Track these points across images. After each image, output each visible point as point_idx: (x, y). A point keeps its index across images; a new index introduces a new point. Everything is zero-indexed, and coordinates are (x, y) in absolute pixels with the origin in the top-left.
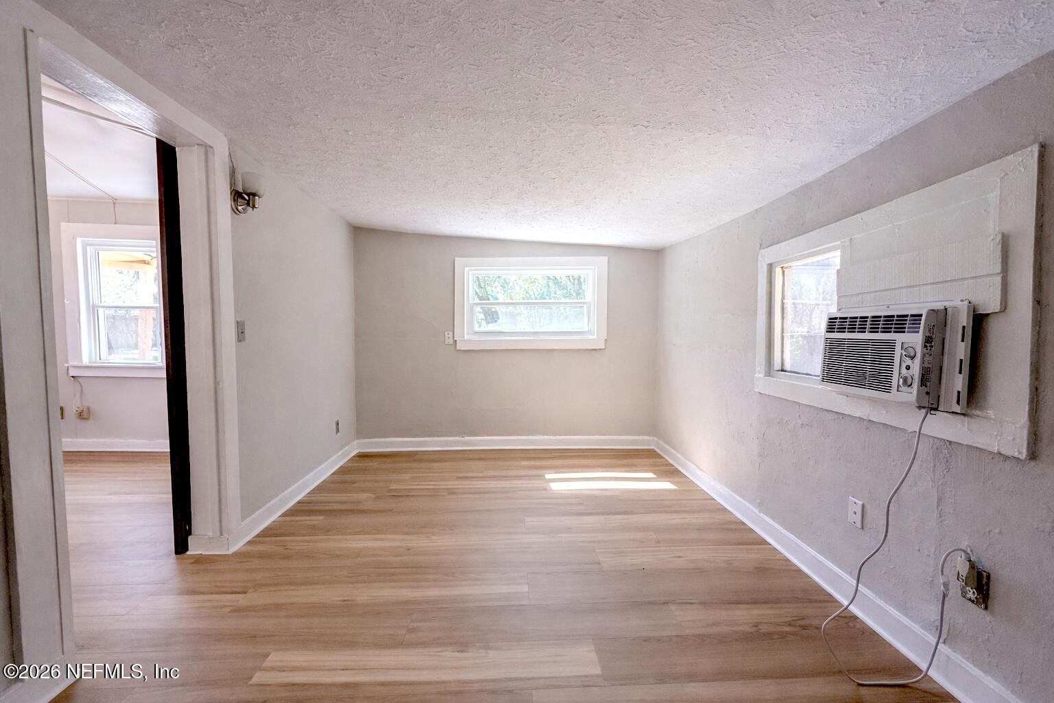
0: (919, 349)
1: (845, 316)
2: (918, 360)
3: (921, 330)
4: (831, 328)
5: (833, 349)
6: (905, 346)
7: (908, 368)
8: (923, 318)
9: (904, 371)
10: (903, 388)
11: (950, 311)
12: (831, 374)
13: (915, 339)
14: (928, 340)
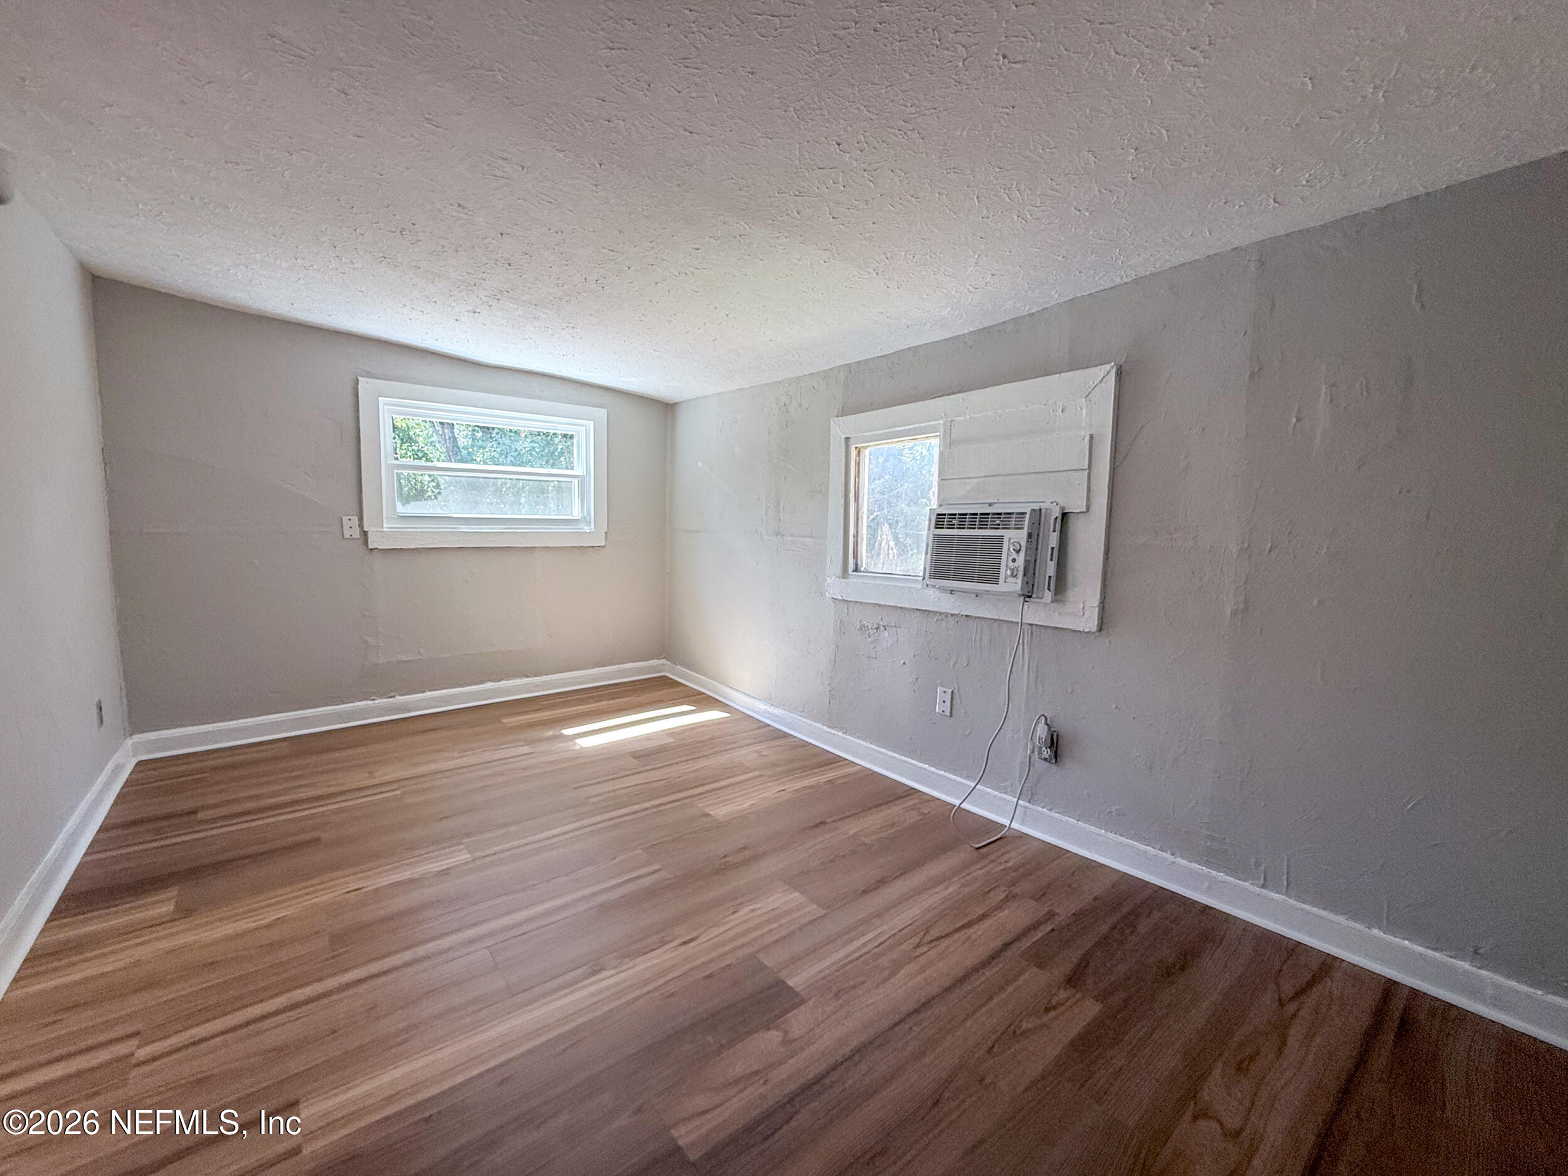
0: (1024, 543)
1: (954, 513)
2: (1022, 554)
3: (1026, 528)
4: (939, 525)
5: (940, 546)
6: (1012, 541)
7: (1014, 560)
8: (1028, 516)
9: (1011, 564)
10: (1011, 579)
11: (1043, 511)
12: (939, 570)
13: (1021, 536)
14: (1030, 535)
